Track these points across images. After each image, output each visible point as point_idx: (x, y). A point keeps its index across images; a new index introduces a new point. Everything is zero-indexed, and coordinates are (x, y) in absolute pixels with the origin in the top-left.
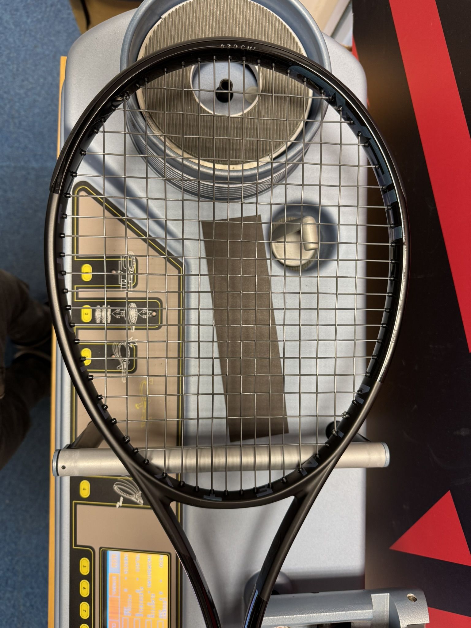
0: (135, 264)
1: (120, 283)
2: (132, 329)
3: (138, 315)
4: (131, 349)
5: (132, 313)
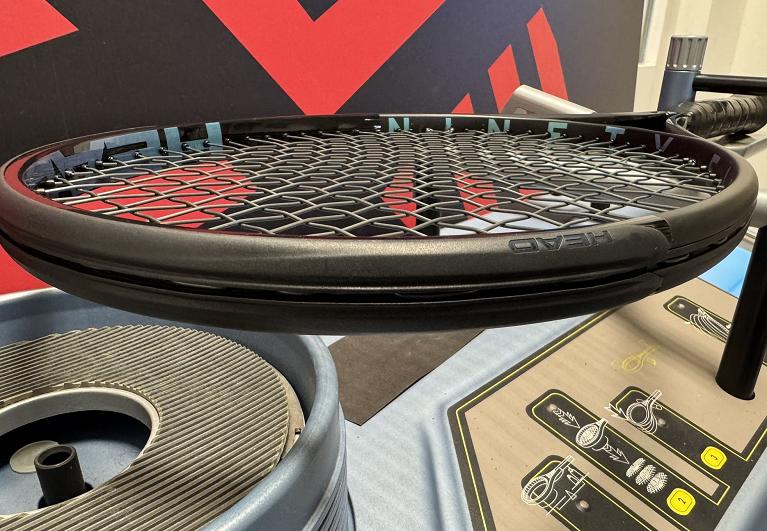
0: (532, 480)
1: (581, 484)
2: (604, 423)
3: (581, 427)
4: (624, 406)
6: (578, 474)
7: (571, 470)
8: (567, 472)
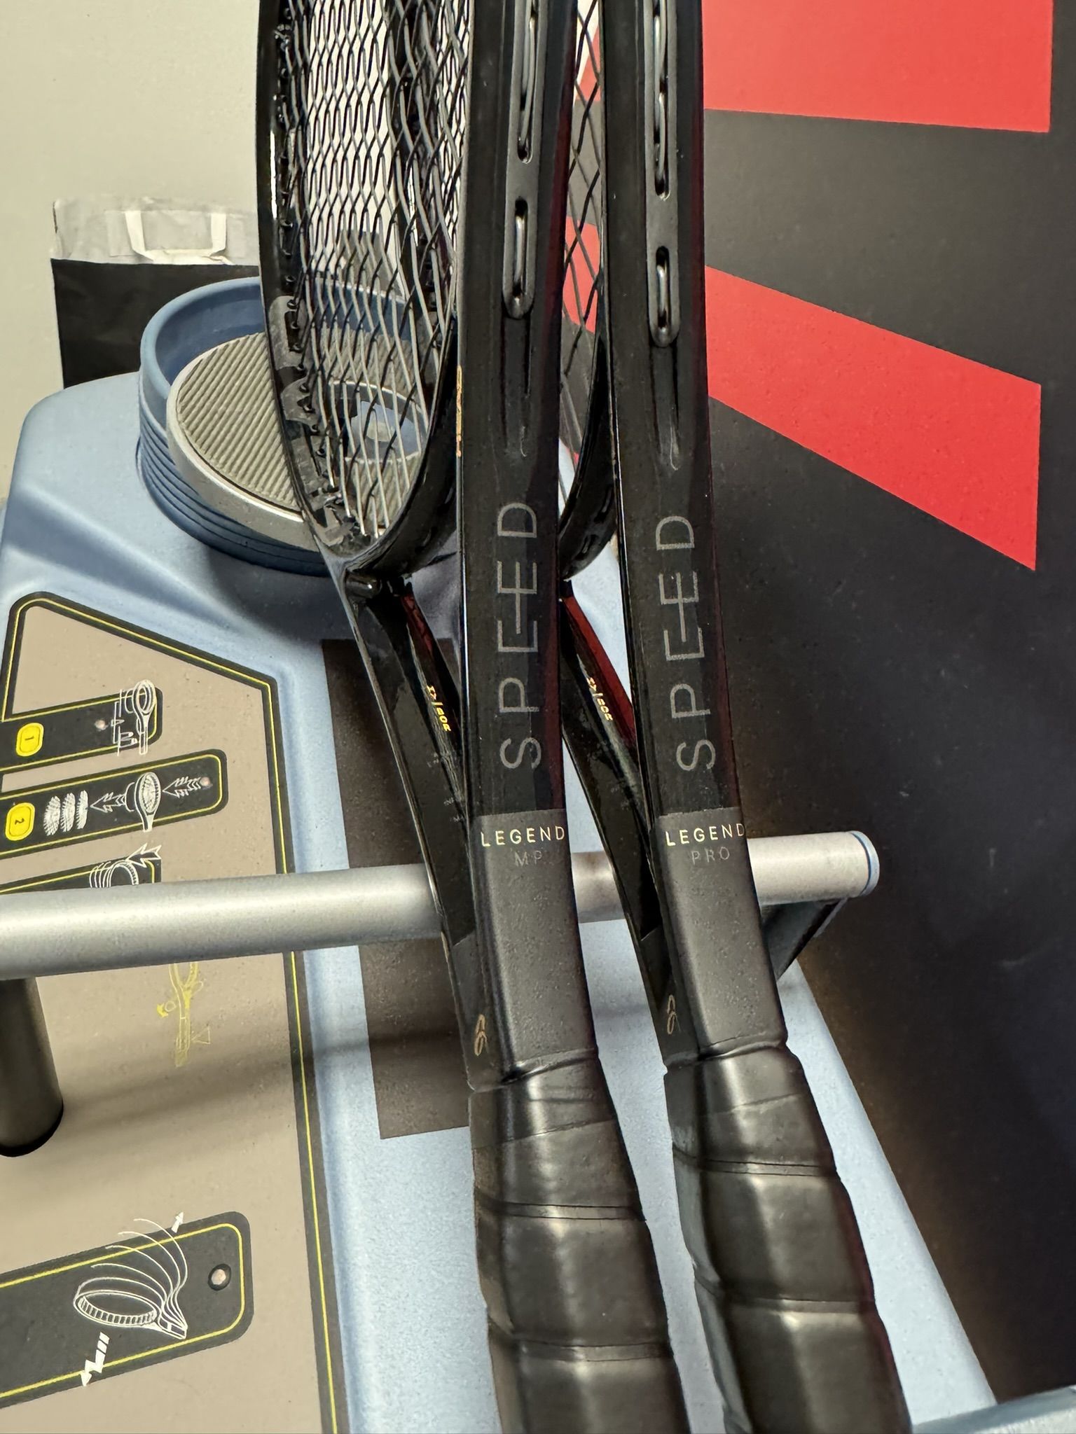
0: (155, 700)
1: (116, 741)
3: (162, 793)
4: (144, 872)
5: (145, 794)
6: (126, 746)
7: (134, 741)
8: (136, 736)
